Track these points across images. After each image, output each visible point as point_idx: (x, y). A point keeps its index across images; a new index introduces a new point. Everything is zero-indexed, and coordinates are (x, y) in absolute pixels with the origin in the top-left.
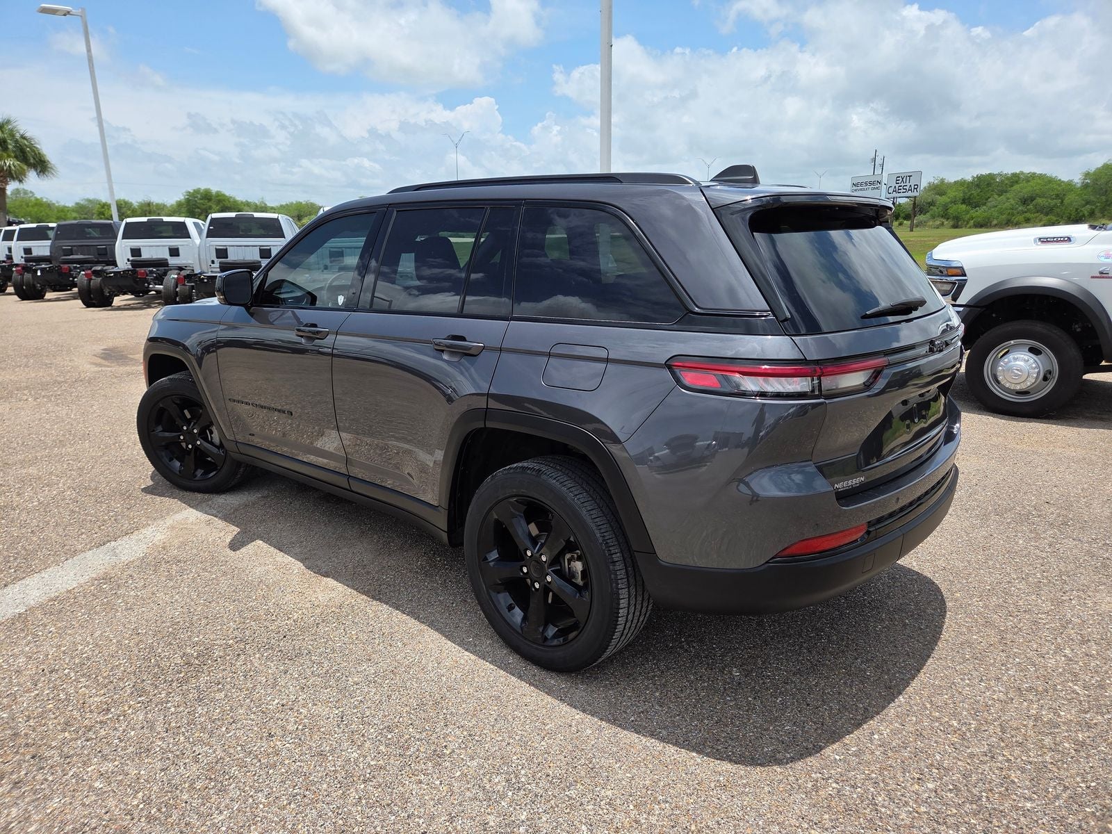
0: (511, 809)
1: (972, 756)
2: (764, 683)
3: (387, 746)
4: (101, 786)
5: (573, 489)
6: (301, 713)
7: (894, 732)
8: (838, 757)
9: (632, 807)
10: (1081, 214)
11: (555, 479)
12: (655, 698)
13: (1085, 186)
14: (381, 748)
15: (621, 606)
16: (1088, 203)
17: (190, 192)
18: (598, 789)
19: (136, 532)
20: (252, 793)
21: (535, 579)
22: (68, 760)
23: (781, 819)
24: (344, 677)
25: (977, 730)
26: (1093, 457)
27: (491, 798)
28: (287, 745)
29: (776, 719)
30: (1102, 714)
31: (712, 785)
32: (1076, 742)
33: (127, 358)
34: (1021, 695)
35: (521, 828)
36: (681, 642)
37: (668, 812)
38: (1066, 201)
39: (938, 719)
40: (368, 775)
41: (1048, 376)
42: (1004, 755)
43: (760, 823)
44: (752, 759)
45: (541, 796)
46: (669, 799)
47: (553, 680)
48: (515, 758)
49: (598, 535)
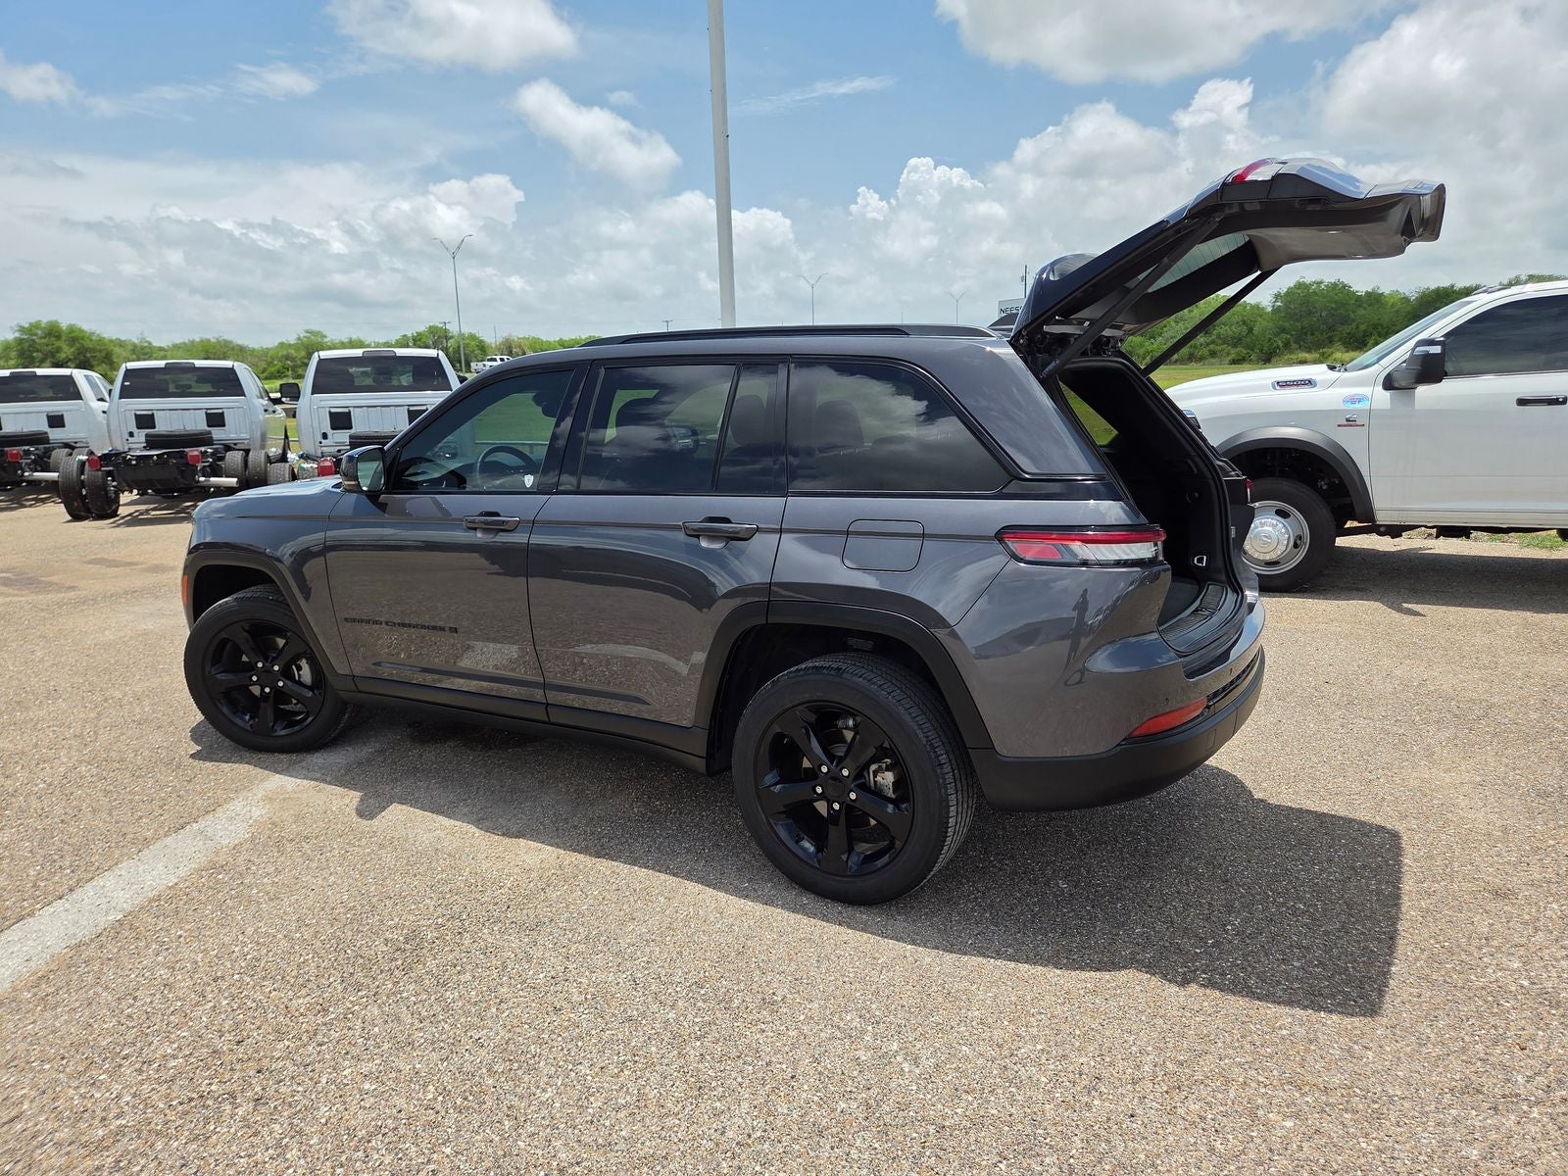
0: (878, 1042)
1: (1326, 933)
2: (1096, 891)
3: (705, 1001)
4: (374, 1087)
5: (885, 686)
6: (580, 983)
7: (1246, 921)
8: (1198, 951)
9: (1006, 1023)
10: (1275, 345)
11: (861, 677)
12: (986, 919)
13: (1276, 310)
14: (699, 1004)
15: (951, 814)
16: (1283, 330)
17: (23, 328)
18: (963, 1011)
19: (219, 809)
20: (570, 1068)
21: (834, 799)
22: (310, 1068)
23: (1162, 1012)
24: (613, 941)
25: (1325, 910)
26: (1360, 631)
27: (853, 1037)
28: (584, 1016)
29: (1123, 924)
30: (1438, 882)
31: (1082, 992)
32: (1421, 909)
33: (40, 582)
34: (1357, 874)
35: (898, 1058)
36: (991, 862)
37: (1048, 1023)
38: (1256, 330)
39: (1283, 904)
40: (699, 1033)
41: (1298, 542)
42: (1357, 929)
43: (1143, 1018)
44: (1113, 963)
45: (905, 1026)
46: (1042, 1011)
47: (862, 915)
48: (858, 994)
49: (921, 735)
